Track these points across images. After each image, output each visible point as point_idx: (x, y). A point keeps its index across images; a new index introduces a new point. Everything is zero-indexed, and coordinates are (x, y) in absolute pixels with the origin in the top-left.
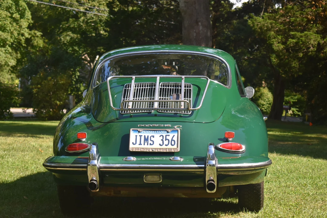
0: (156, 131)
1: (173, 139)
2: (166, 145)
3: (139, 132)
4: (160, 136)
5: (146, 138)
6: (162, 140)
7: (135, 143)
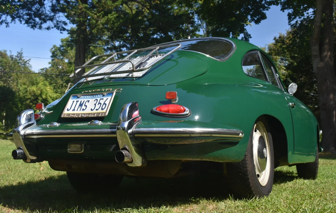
0: (94, 95)
1: (105, 103)
2: (97, 110)
3: (78, 98)
4: (95, 101)
5: (82, 103)
6: (95, 105)
7: (69, 109)
